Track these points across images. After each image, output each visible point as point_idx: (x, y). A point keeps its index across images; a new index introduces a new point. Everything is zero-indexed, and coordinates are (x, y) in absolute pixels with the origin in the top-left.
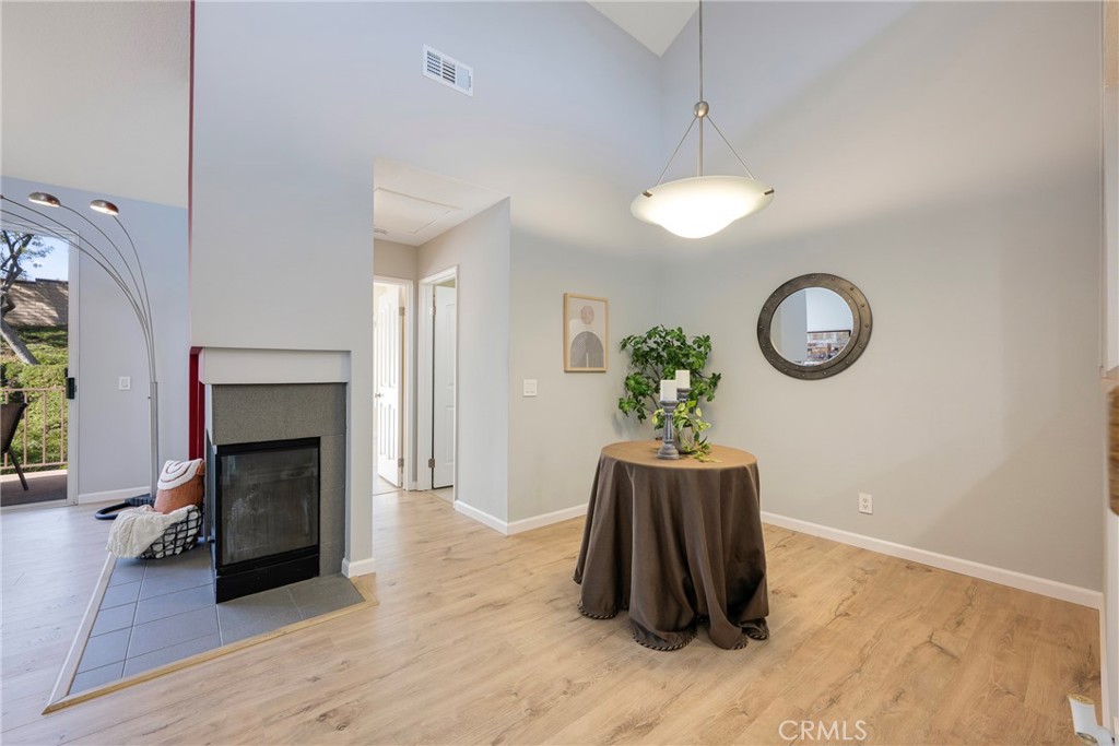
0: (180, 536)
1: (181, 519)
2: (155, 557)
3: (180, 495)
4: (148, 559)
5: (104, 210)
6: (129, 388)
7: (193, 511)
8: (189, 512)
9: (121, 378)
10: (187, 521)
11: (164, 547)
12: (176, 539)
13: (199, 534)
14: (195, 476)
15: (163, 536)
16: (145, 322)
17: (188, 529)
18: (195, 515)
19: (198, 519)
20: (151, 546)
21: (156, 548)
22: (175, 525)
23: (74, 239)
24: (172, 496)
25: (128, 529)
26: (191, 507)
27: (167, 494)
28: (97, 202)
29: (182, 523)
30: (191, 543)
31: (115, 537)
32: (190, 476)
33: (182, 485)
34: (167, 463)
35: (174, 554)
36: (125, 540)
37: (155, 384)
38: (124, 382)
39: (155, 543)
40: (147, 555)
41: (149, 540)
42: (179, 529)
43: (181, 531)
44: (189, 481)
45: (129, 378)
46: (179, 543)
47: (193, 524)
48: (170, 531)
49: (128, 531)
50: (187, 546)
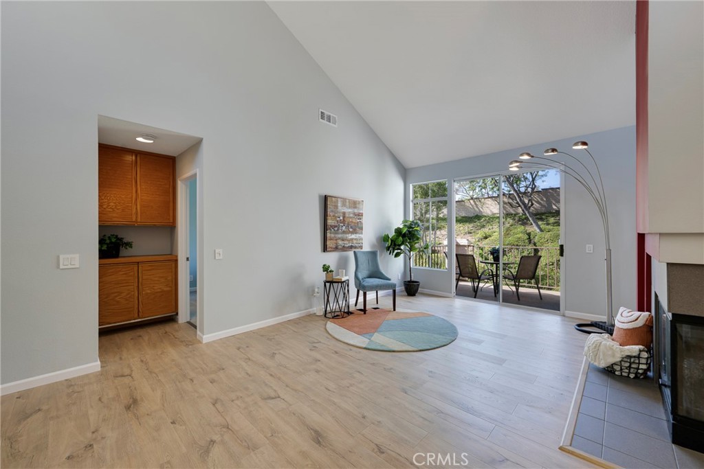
0: (633, 366)
1: (634, 354)
2: (614, 373)
3: (632, 335)
4: (609, 371)
5: (580, 147)
6: (592, 252)
7: (643, 351)
8: (640, 351)
9: (587, 246)
10: (639, 357)
11: (621, 369)
12: (630, 367)
13: (648, 369)
14: (644, 325)
15: (621, 362)
16: (603, 212)
17: (639, 363)
18: (645, 355)
19: (647, 358)
20: (612, 365)
21: (615, 367)
22: (629, 357)
23: (562, 168)
24: (626, 334)
25: (597, 347)
26: (641, 347)
27: (622, 332)
28: (576, 144)
29: (635, 357)
30: (642, 374)
31: (589, 349)
32: (640, 323)
33: (634, 329)
34: (621, 309)
35: (628, 377)
36: (595, 353)
37: (609, 251)
38: (589, 248)
39: (615, 364)
40: (609, 369)
41: (611, 361)
42: (632, 360)
43: (634, 363)
44: (640, 327)
45: (592, 246)
46: (632, 370)
47: (644, 361)
48: (625, 360)
49: (597, 349)
50: (639, 375)
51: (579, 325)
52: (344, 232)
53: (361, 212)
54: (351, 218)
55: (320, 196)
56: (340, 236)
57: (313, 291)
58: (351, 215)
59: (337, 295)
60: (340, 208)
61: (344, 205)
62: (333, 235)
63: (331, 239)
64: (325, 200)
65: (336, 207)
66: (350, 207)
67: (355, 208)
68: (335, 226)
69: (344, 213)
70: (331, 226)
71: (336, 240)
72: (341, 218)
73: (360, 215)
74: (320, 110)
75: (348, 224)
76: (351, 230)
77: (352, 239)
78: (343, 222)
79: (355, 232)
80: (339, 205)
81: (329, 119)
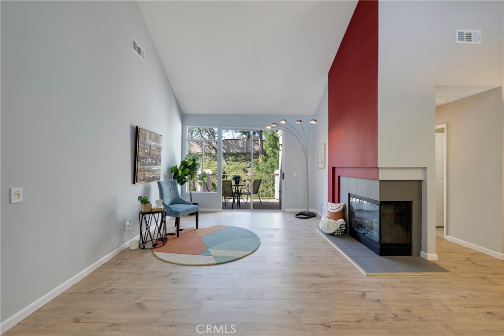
6: (296, 176)
24: (336, 215)
26: (341, 220)
27: (334, 214)
32: (341, 208)
33: (339, 211)
37: (307, 175)
38: (295, 174)
49: (329, 224)
51: (297, 215)
52: (150, 164)
53: (161, 145)
54: (154, 150)
55: (132, 127)
56: (147, 167)
57: (125, 225)
58: (155, 148)
59: (149, 225)
60: (147, 140)
61: (150, 138)
62: (142, 167)
63: (141, 171)
64: (136, 131)
65: (145, 138)
66: (154, 141)
67: (157, 141)
68: (144, 158)
69: (150, 146)
70: (142, 158)
71: (144, 171)
72: (148, 150)
73: (159, 149)
74: (133, 39)
75: (152, 156)
76: (154, 162)
77: (154, 170)
78: (149, 154)
79: (156, 164)
80: (147, 137)
81: (139, 51)
